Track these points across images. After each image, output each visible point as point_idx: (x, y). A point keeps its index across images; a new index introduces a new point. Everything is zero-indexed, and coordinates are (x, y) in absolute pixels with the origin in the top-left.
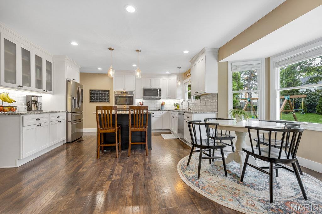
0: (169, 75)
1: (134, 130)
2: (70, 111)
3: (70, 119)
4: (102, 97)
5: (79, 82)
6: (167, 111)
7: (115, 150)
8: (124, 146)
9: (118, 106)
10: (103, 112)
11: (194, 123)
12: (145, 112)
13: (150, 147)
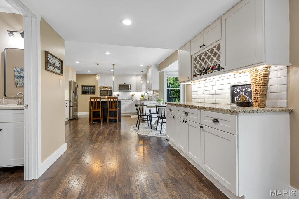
0: (137, 75)
1: (111, 110)
2: (71, 100)
3: (72, 105)
4: (90, 90)
5: (76, 82)
6: (135, 100)
7: (100, 122)
8: (105, 120)
9: (102, 97)
10: (94, 101)
11: (143, 105)
12: (116, 100)
13: (120, 121)
